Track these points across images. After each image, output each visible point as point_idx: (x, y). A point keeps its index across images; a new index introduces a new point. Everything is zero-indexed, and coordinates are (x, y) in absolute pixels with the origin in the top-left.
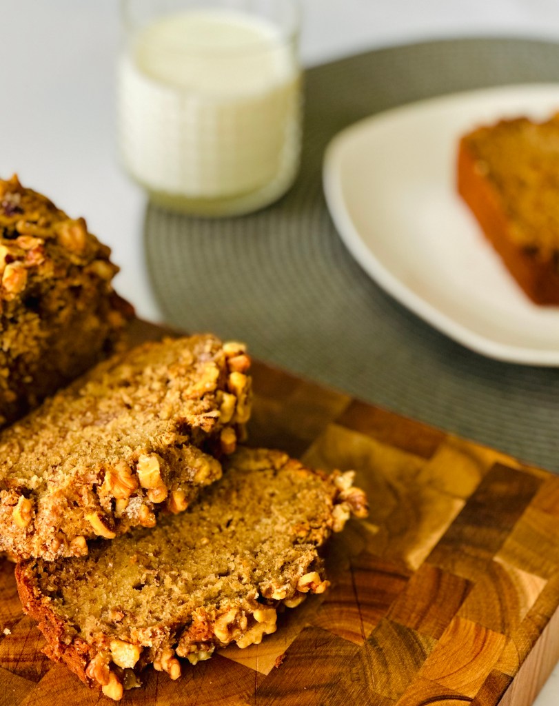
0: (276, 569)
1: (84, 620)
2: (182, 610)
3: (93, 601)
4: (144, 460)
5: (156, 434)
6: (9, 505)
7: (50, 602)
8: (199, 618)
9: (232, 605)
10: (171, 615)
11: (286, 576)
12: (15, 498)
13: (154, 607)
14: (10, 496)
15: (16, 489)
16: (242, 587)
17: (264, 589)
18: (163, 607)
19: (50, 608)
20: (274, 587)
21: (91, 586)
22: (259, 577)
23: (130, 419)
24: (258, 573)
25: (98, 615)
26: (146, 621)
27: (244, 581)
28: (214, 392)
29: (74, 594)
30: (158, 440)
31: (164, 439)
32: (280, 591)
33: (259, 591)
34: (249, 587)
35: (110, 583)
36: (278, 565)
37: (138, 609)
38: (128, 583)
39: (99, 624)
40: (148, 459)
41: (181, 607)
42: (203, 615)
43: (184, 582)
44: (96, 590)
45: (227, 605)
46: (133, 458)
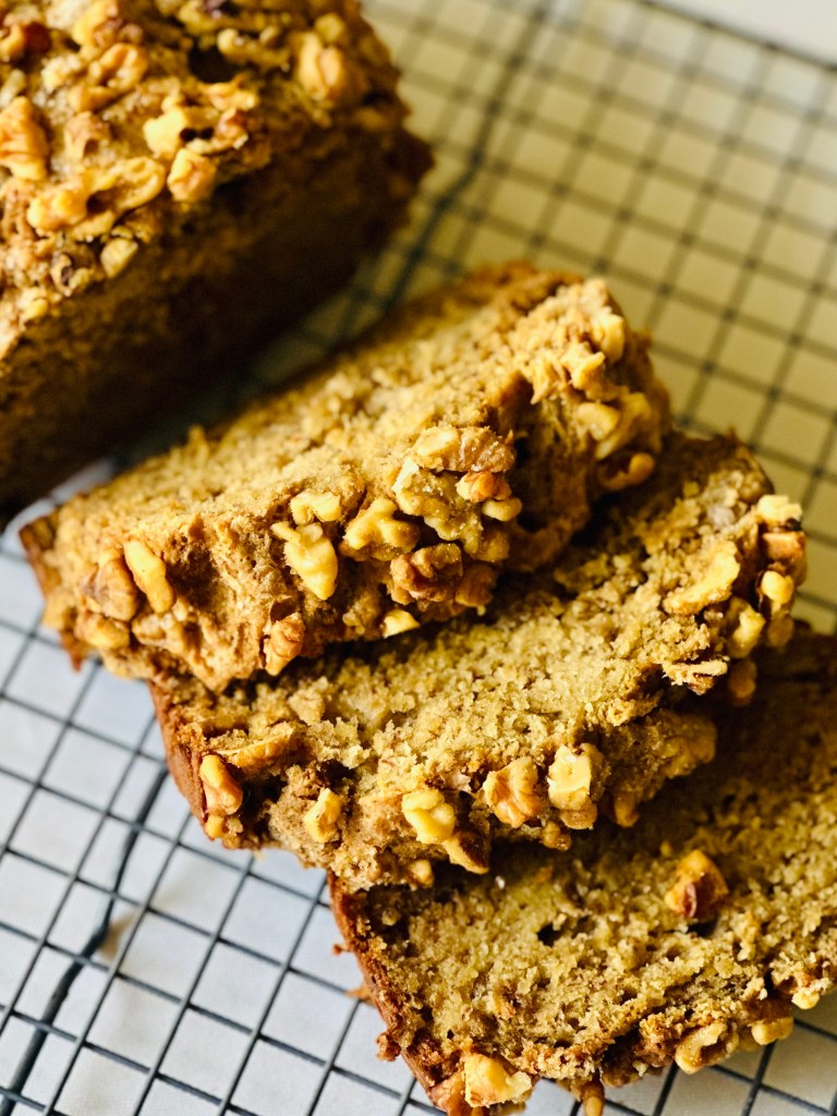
0: (805, 933)
1: (442, 998)
2: (621, 1016)
3: (463, 956)
4: (565, 757)
5: (599, 695)
6: (302, 797)
7: (384, 952)
8: (652, 1037)
9: (716, 1015)
10: (601, 1025)
11: (822, 952)
12: (315, 787)
13: (571, 998)
14: (306, 782)
15: (319, 768)
16: (738, 970)
17: (778, 978)
18: (587, 997)
19: (384, 963)
20: (800, 979)
21: (463, 921)
22: (771, 949)
23: (560, 634)
24: (771, 940)
25: (468, 993)
26: (553, 1027)
27: (743, 955)
28: (723, 606)
29: (430, 936)
30: (600, 712)
31: (610, 713)
32: (808, 992)
33: (769, 983)
34: (751, 971)
35: (498, 921)
36: (811, 924)
37: (543, 994)
38: (531, 923)
39: (467, 1018)
40: (573, 759)
41: (622, 1009)
42: (659, 1033)
43: (631, 945)
44: (470, 931)
45: (706, 1012)
46: (544, 747)
